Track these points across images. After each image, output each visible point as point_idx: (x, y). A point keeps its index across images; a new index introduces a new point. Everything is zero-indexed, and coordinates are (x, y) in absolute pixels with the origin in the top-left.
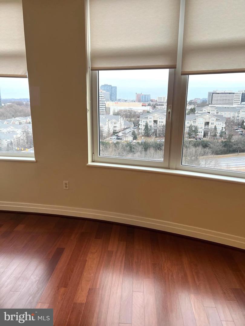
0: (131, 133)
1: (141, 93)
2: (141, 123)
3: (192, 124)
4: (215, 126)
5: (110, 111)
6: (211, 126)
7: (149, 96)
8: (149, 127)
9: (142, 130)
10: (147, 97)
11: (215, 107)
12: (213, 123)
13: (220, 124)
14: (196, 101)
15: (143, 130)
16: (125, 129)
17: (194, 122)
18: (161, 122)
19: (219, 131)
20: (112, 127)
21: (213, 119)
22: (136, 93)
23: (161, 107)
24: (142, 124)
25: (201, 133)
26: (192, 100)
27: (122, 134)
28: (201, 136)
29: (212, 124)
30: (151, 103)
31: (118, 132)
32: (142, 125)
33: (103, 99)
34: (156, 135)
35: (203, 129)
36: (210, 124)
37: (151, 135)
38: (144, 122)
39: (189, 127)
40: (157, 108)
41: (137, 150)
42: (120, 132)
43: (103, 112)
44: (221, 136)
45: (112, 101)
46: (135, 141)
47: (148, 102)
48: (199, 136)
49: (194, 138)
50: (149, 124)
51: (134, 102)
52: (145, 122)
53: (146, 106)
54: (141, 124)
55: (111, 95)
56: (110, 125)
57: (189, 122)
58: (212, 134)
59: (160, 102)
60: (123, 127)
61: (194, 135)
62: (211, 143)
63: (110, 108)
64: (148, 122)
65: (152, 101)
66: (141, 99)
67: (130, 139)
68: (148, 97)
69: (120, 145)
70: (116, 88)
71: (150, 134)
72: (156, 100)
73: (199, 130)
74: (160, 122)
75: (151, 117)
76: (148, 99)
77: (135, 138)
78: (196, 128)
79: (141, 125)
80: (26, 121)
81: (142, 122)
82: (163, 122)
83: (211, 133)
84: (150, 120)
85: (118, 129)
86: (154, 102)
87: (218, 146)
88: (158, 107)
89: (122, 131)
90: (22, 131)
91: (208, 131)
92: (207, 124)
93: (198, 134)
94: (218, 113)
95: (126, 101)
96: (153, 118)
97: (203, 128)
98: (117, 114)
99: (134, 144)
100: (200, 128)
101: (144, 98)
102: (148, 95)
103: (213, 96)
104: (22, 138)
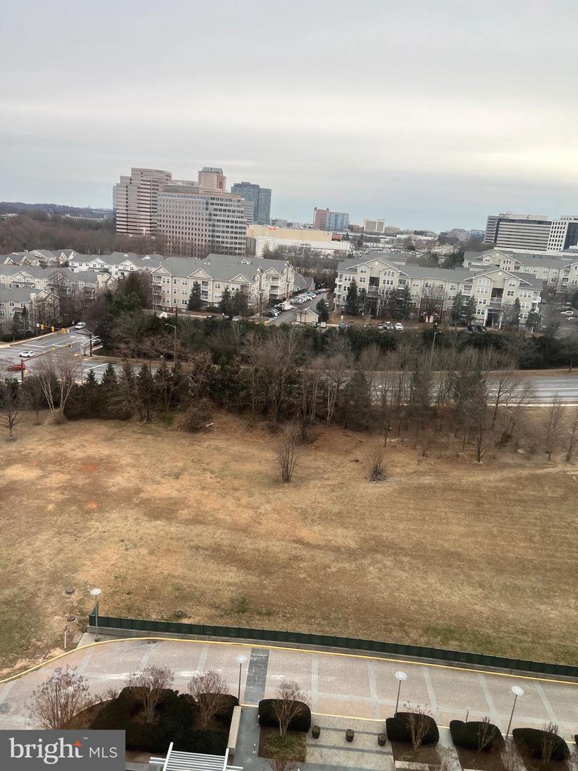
0: (314, 304)
1: (328, 209)
2: (340, 281)
3: (463, 291)
4: (517, 300)
5: (255, 247)
6: (506, 299)
7: (345, 215)
8: (359, 294)
9: (341, 300)
10: (340, 219)
11: (511, 252)
12: (513, 292)
13: (529, 296)
14: (456, 235)
15: (344, 300)
16: (295, 294)
17: (468, 288)
18: (388, 283)
19: (525, 312)
20: (269, 288)
21: (514, 282)
22: (315, 209)
23: (375, 245)
24: (342, 283)
25: (483, 313)
26: (446, 234)
27: (290, 307)
28: (481, 321)
29: (509, 295)
30: (349, 234)
31: (281, 301)
32: (343, 287)
33: (242, 217)
34: (373, 312)
35: (487, 306)
36: (505, 294)
37: (361, 312)
38: (346, 280)
39: (455, 299)
40: (367, 247)
41: (336, 348)
42: (284, 299)
43: (240, 249)
44: (529, 324)
45: (259, 223)
46: (323, 324)
47: (342, 231)
48: (477, 321)
49: (464, 324)
50: (360, 285)
51: (310, 228)
52: (349, 280)
53: (339, 241)
54: (340, 284)
55: (256, 210)
56: (264, 282)
57: (455, 285)
58: (508, 318)
59: (371, 234)
60: (292, 288)
61: (465, 319)
62: (507, 340)
63: (255, 240)
64: (358, 280)
65: (351, 228)
66: (327, 221)
67: (312, 318)
68: (342, 220)
69: (292, 331)
70: (268, 192)
71: (361, 309)
72: (361, 226)
73: (479, 307)
74: (384, 283)
75: (363, 268)
76: (342, 223)
77: (324, 317)
78: (472, 302)
79: (340, 286)
80: (57, 259)
81: (343, 279)
82: (392, 284)
83: (505, 316)
84: (363, 275)
85: (279, 292)
86: (355, 232)
87: (524, 349)
88: (369, 244)
89: (290, 297)
90: (49, 285)
91: (499, 311)
92: (497, 292)
93: (476, 315)
94: (518, 268)
95: (289, 225)
96: (368, 271)
97: (488, 303)
98: (274, 256)
99: (323, 331)
100: (480, 303)
101: (333, 222)
102: (343, 215)
103: (500, 226)
104: (50, 300)
